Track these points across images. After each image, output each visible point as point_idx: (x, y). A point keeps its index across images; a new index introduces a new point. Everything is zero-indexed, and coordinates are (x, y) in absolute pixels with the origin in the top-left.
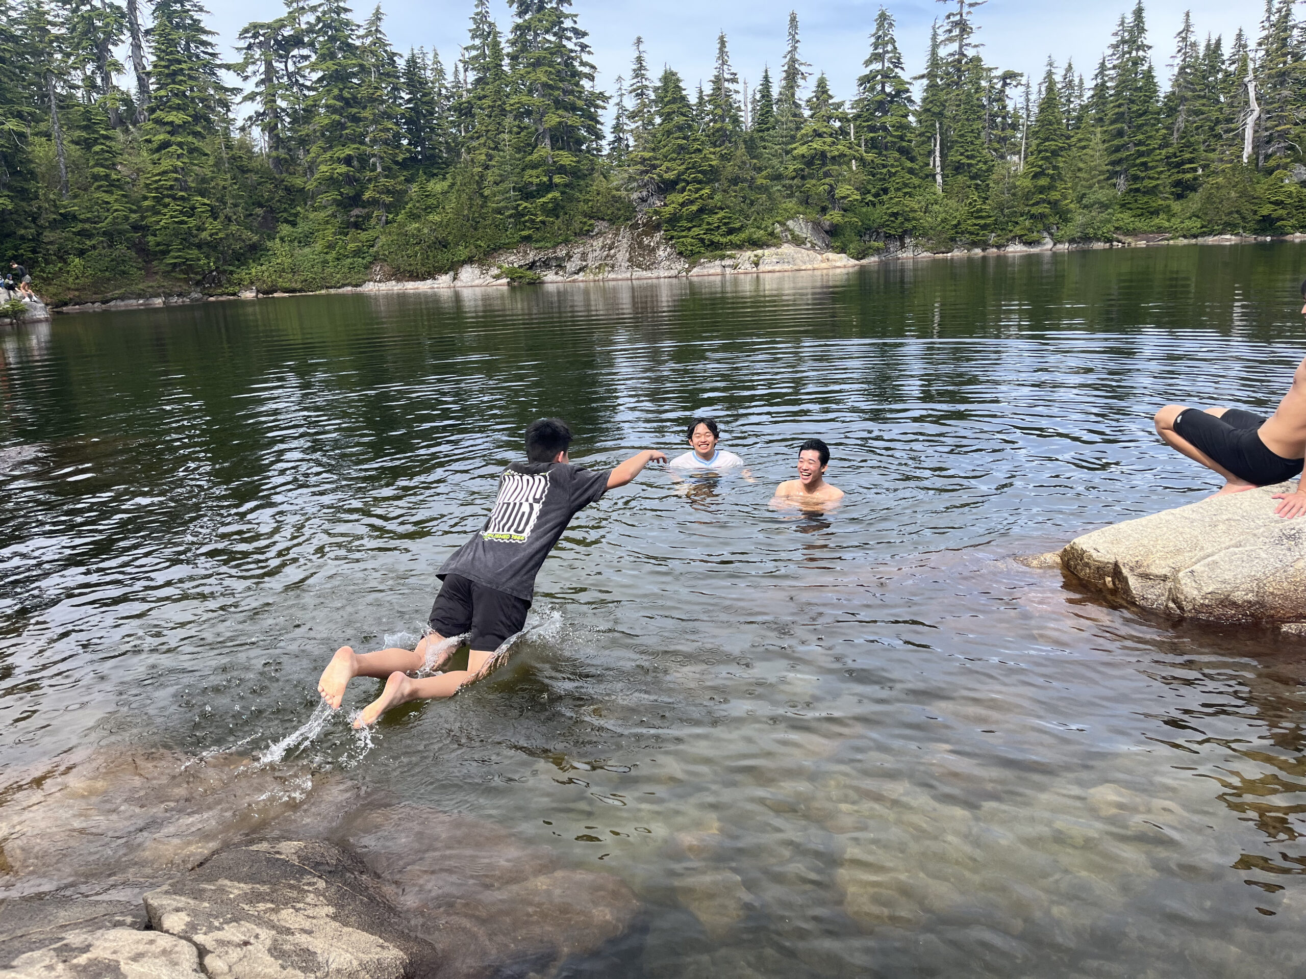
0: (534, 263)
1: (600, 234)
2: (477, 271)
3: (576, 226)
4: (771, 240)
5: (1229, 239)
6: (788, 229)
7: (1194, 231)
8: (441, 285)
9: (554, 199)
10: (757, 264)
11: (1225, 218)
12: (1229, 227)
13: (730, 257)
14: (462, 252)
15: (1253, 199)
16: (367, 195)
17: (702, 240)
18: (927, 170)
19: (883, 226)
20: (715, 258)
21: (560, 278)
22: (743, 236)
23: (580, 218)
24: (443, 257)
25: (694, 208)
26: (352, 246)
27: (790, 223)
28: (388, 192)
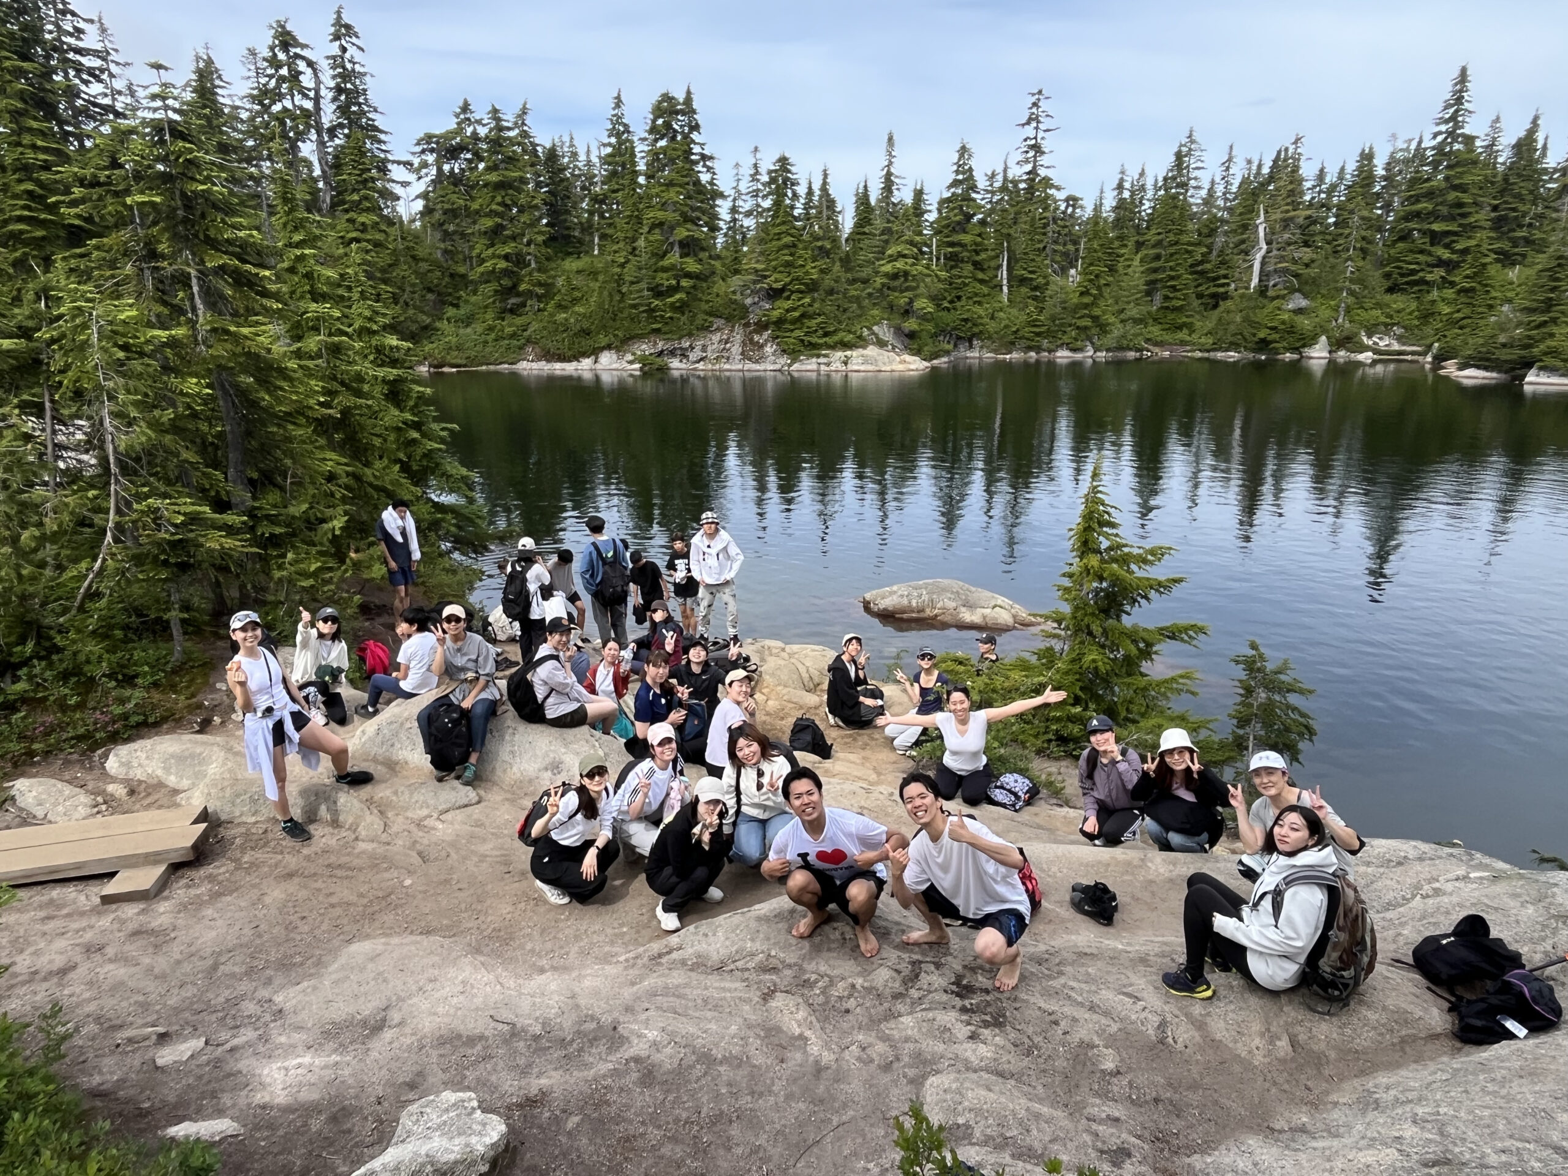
0: (662, 351)
1: (718, 329)
2: (615, 357)
3: (699, 321)
4: (860, 342)
5: (1233, 356)
6: (874, 333)
7: (1207, 347)
8: (583, 368)
9: (680, 300)
10: (846, 363)
11: (1232, 339)
12: (1234, 346)
13: (825, 356)
14: (603, 340)
15: (1256, 325)
16: (523, 287)
17: (802, 341)
18: (994, 282)
19: (955, 329)
20: (812, 356)
21: (683, 366)
22: (836, 338)
23: (701, 316)
24: (586, 343)
25: (796, 314)
26: (509, 330)
27: (875, 328)
28: (540, 284)
